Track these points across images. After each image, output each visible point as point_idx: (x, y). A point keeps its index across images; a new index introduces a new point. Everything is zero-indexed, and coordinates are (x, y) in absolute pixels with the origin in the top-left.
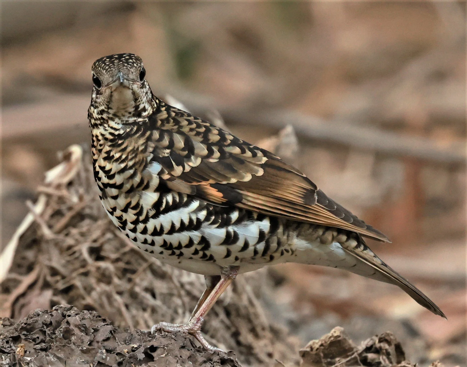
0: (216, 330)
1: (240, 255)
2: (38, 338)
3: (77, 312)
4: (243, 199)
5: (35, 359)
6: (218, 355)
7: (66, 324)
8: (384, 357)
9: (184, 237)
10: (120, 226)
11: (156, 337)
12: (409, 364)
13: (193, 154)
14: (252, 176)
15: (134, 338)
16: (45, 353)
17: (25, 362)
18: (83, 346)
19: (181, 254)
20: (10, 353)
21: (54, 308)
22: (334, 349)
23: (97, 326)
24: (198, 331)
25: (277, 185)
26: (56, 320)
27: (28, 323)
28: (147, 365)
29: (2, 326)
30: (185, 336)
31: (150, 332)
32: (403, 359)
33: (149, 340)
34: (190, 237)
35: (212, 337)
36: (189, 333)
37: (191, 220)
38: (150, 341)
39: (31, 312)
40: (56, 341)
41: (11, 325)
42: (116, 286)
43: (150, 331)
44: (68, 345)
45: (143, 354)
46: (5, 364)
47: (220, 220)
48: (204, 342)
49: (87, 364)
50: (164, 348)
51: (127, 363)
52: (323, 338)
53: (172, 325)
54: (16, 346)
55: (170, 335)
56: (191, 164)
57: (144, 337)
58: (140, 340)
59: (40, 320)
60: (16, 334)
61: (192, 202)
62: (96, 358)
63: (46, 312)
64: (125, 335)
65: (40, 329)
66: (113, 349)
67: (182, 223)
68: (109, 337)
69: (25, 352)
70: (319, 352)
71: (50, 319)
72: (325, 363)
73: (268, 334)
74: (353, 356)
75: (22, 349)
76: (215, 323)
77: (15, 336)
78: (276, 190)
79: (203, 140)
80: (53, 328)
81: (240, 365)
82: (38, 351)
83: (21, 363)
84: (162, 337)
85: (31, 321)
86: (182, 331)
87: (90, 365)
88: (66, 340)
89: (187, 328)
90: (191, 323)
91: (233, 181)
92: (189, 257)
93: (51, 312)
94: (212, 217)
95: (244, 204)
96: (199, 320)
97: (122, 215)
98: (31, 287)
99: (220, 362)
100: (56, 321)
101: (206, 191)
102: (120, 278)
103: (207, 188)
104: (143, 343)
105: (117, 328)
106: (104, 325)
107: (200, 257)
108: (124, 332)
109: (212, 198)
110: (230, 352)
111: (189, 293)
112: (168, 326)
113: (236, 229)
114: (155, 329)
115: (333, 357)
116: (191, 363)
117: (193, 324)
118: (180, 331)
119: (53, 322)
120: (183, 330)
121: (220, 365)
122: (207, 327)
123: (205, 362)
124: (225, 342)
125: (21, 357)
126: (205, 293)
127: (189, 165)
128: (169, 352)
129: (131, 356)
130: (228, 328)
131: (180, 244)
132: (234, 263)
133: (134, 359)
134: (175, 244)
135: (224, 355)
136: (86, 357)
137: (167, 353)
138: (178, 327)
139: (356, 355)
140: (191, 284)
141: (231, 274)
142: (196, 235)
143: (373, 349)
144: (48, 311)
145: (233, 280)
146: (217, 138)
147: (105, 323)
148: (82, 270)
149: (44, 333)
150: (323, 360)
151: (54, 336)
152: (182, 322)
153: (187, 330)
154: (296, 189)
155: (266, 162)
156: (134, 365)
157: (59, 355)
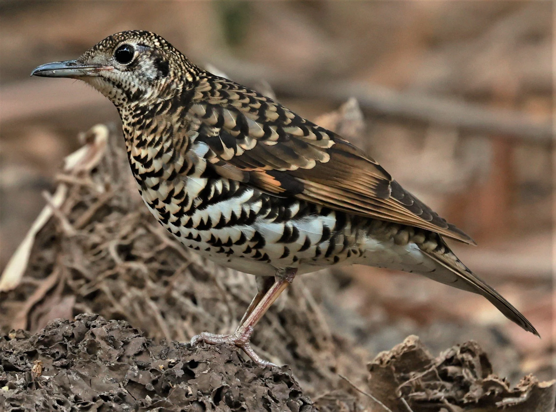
0: (268, 341)
1: (299, 255)
2: (58, 353)
3: (104, 321)
4: (305, 190)
5: (54, 377)
6: (271, 370)
7: (90, 336)
8: (468, 371)
9: (235, 232)
10: (161, 219)
11: (197, 350)
12: (497, 378)
13: (247, 134)
14: (316, 162)
15: (171, 352)
16: (66, 371)
17: (42, 381)
18: (111, 362)
19: (231, 252)
20: (25, 372)
21: (76, 317)
22: (407, 361)
23: (127, 338)
24: (246, 342)
25: (345, 174)
26: (79, 331)
27: (46, 336)
28: (187, 384)
29: (16, 339)
30: (231, 349)
31: (190, 345)
32: (489, 372)
33: (188, 354)
34: (242, 232)
35: (264, 349)
36: (237, 346)
37: (243, 213)
38: (190, 355)
39: (49, 323)
40: (79, 357)
41: (26, 338)
42: (150, 291)
43: (189, 343)
44: (93, 361)
45: (182, 370)
46: (19, 384)
47: (277, 213)
48: (254, 355)
49: (116, 383)
50: (206, 363)
51: (163, 382)
52: (395, 348)
53: (216, 336)
54: (31, 363)
55: (214, 348)
56: (244, 146)
57: (183, 351)
58: (177, 354)
59: (60, 332)
60: (32, 349)
61: (246, 191)
62: (126, 375)
63: (67, 322)
64: (161, 348)
65: (60, 342)
66: (146, 364)
67: (233, 215)
68: (142, 351)
69: (43, 369)
70: (391, 365)
71: (71, 330)
72: (398, 378)
73: (331, 345)
74: (430, 370)
75: (39, 366)
76: (268, 333)
77: (31, 350)
78: (342, 180)
79: (259, 118)
80: (75, 341)
81: (297, 382)
82: (57, 368)
83: (39, 382)
84: (204, 350)
85: (50, 333)
86: (227, 342)
87: (119, 384)
88: (92, 355)
89: (234, 339)
90: (238, 333)
91: (294, 167)
92: (240, 256)
93: (73, 322)
94: (268, 209)
95: (306, 195)
96: (247, 329)
97: (164, 207)
98: (50, 293)
99: (273, 379)
100: (79, 333)
101: (261, 178)
102: (154, 281)
103: (262, 176)
104: (182, 357)
105: (151, 340)
106: (136, 337)
107: (252, 256)
108: (158, 344)
109: (268, 187)
110: (285, 366)
111: (236, 298)
112: (211, 337)
113: (296, 225)
114: (195, 341)
115: (407, 371)
116: (239, 380)
117: (241, 335)
118: (225, 343)
119: (75, 335)
120: (229, 341)
121: (273, 381)
122: (258, 338)
123: (255, 379)
124: (279, 354)
125: (38, 376)
126: (255, 298)
127: (242, 148)
128: (213, 367)
129: (169, 372)
130: (283, 338)
131: (230, 240)
132: (292, 264)
133: (172, 376)
134: (224, 240)
135: (277, 370)
136: (115, 375)
137: (210, 369)
138: (222, 338)
139: (433, 368)
140: (239, 287)
141: (287, 277)
142: (249, 230)
143: (454, 361)
144: (70, 322)
145: (290, 284)
146: (276, 116)
147: (136, 335)
148: (109, 273)
149: (65, 347)
150: (396, 376)
151: (76, 351)
152: (228, 333)
153: (233, 341)
154: (367, 178)
155: (332, 146)
156: (171, 383)
157: (83, 373)
